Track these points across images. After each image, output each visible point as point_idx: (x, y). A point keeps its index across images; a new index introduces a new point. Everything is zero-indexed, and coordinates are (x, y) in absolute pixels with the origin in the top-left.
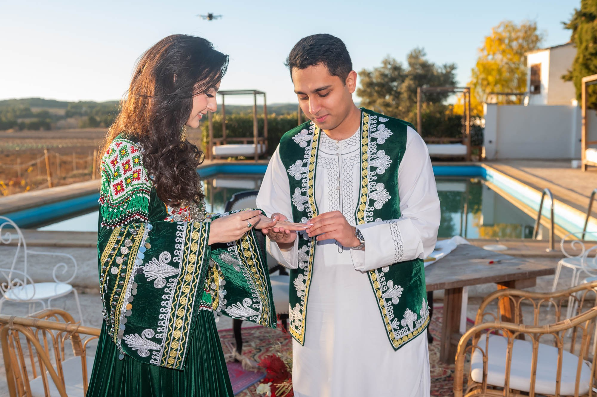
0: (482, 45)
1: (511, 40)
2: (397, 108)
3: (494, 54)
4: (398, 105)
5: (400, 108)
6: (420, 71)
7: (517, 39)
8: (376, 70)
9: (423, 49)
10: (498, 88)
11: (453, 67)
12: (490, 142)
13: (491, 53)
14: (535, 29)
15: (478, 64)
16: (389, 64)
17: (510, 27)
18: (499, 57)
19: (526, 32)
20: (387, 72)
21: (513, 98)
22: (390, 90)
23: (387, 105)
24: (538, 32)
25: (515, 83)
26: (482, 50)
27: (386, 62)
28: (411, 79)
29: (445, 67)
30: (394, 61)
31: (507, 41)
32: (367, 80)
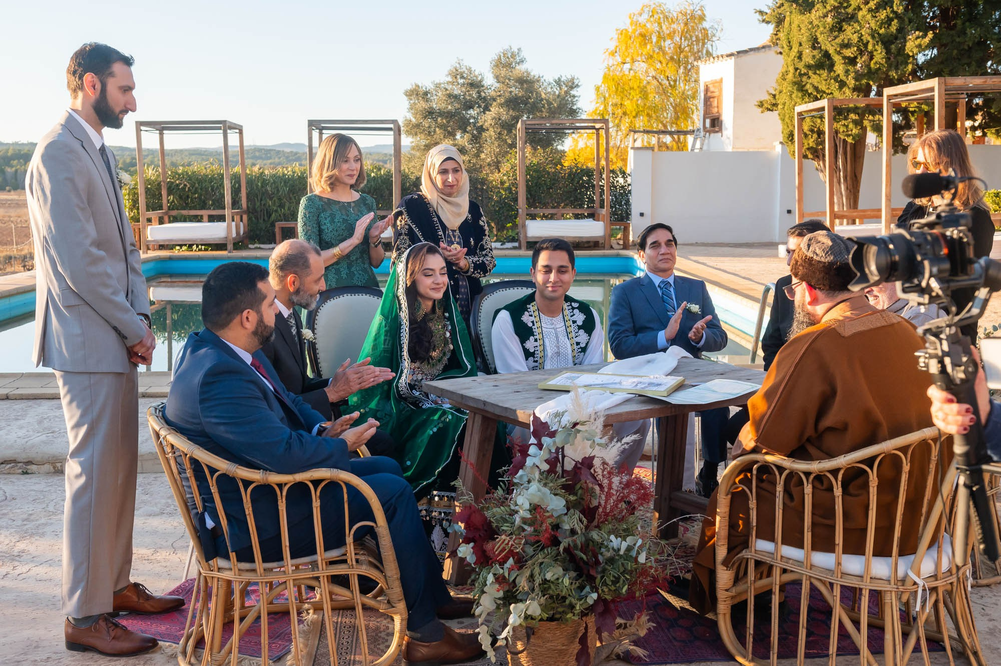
0: (612, 46)
1: (661, 37)
2: (477, 156)
3: (633, 61)
4: (480, 151)
5: (483, 156)
6: (516, 91)
7: (671, 36)
8: (438, 86)
9: (519, 50)
10: (641, 123)
11: (572, 85)
12: (642, 215)
13: (628, 60)
14: (702, 18)
15: (606, 78)
16: (462, 77)
17: (660, 15)
18: (641, 66)
19: (686, 24)
20: (457, 91)
21: (668, 139)
22: (463, 125)
23: (462, 151)
24: (705, 25)
25: (669, 114)
26: (613, 53)
27: (456, 74)
28: (501, 105)
29: (558, 82)
30: (470, 70)
31: (654, 39)
32: (422, 105)
